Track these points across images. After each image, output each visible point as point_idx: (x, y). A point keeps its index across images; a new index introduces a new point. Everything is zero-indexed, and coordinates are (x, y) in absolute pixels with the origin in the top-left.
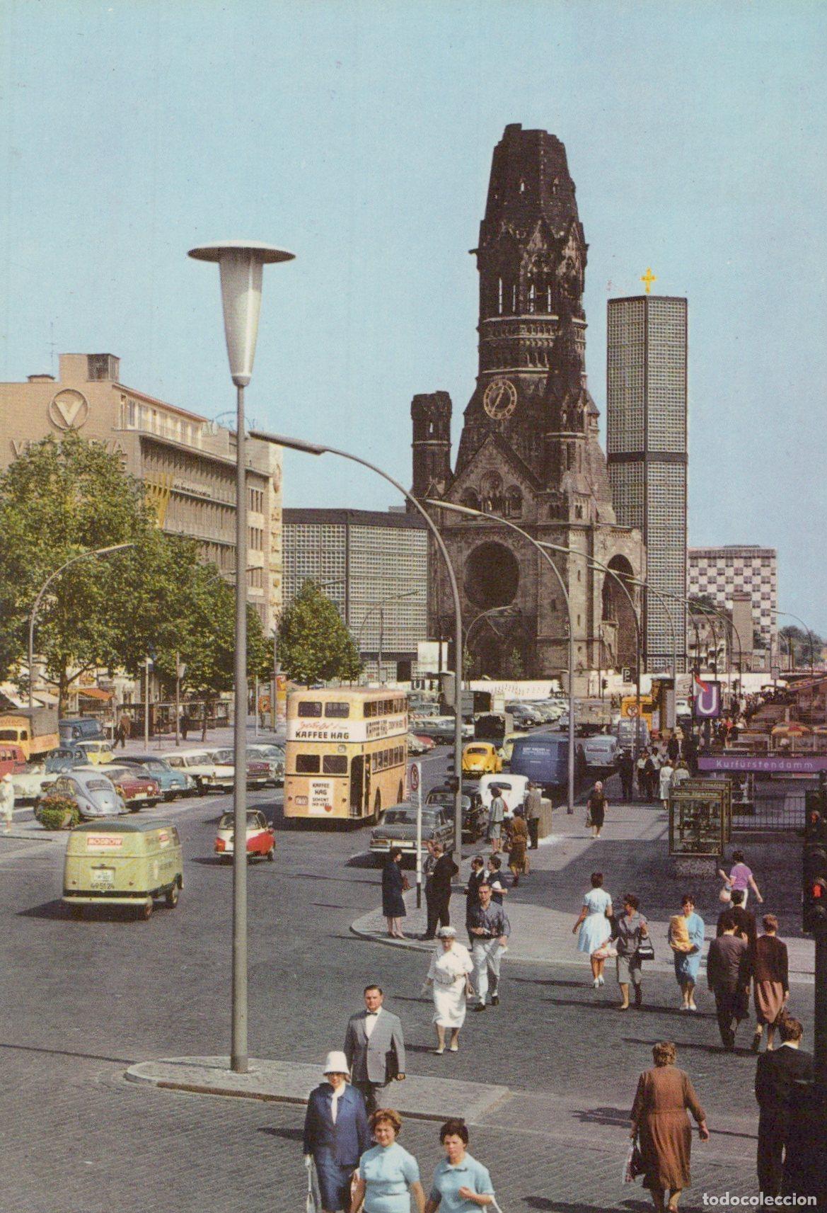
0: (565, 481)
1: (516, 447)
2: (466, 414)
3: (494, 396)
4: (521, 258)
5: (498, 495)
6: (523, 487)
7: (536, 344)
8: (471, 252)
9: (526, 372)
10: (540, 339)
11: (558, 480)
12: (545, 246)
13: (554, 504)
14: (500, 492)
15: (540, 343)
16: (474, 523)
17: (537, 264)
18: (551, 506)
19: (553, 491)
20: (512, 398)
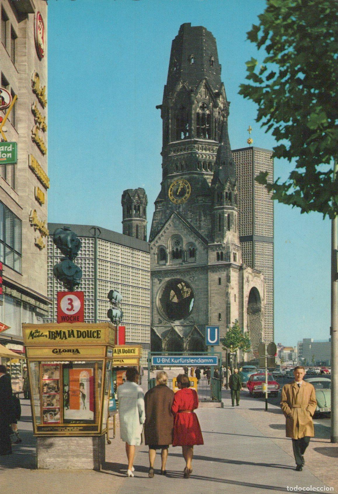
0: (227, 237)
1: (190, 220)
2: (156, 203)
3: (175, 190)
4: (193, 103)
5: (179, 249)
6: (196, 243)
7: (202, 157)
8: (157, 107)
9: (196, 174)
10: (205, 154)
11: (223, 237)
12: (207, 97)
13: (220, 252)
14: (181, 247)
15: (204, 156)
16: (164, 267)
17: (202, 108)
18: (218, 253)
19: (219, 243)
20: (187, 190)
